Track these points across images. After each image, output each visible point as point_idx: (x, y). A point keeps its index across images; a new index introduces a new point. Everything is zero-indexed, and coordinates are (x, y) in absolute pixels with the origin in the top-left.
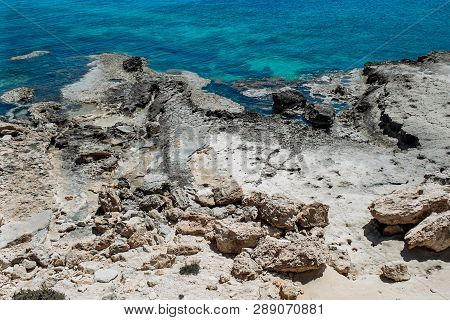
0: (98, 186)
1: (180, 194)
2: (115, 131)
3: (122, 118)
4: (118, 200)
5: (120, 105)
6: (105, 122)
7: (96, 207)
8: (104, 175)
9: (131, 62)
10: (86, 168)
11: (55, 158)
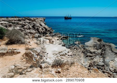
0: (89, 62)
1: (106, 68)
2: (94, 52)
3: (96, 50)
4: (93, 65)
5: (96, 48)
6: (92, 50)
7: (89, 65)
8: (91, 60)
9: (99, 40)
10: (88, 58)
11: (82, 55)
